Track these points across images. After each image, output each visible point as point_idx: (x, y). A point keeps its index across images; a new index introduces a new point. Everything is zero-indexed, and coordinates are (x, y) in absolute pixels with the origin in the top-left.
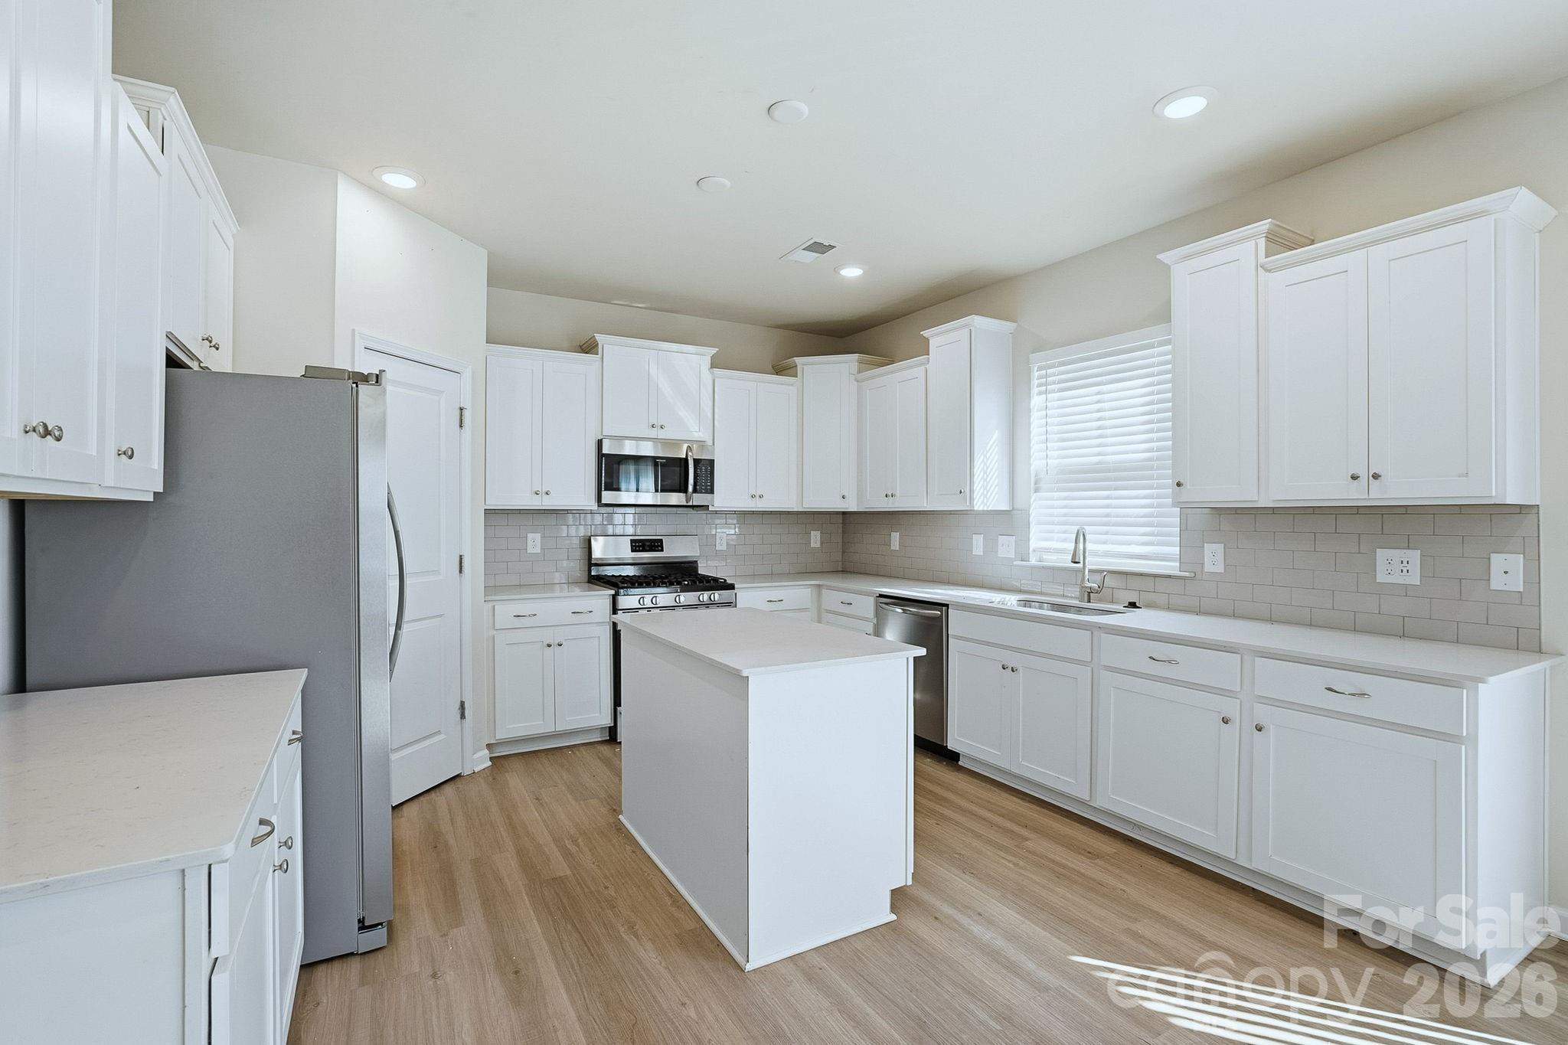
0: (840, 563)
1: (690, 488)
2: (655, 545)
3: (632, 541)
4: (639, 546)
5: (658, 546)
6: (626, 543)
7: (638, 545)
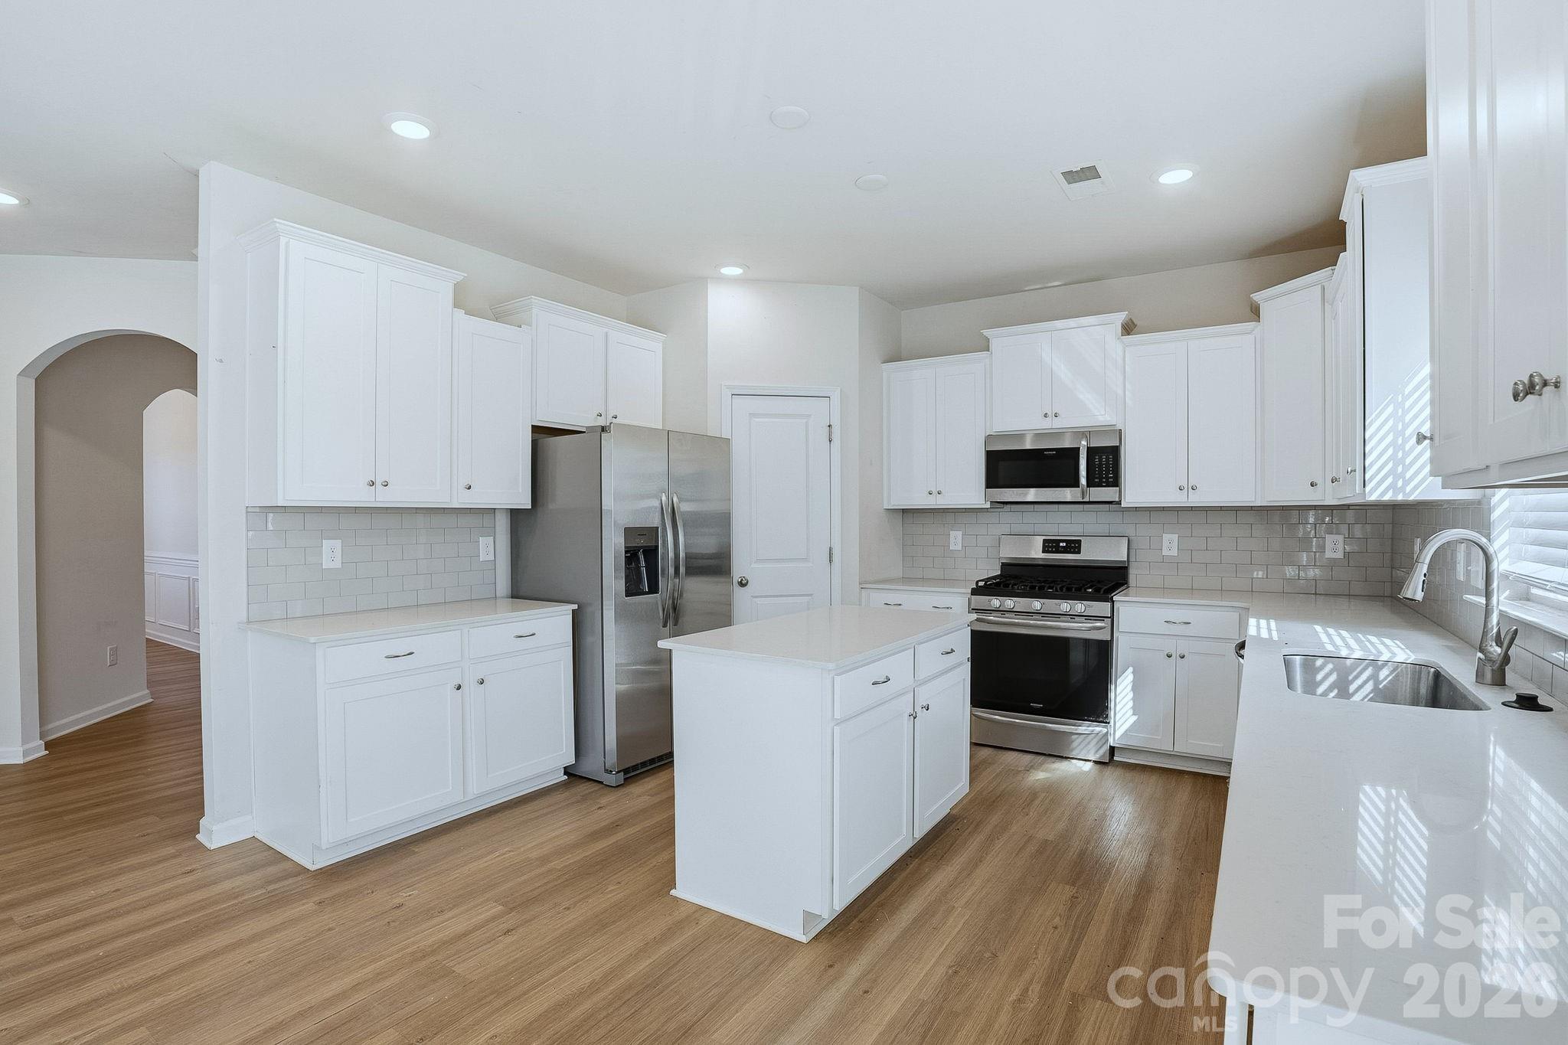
0: (1388, 585)
1: (1083, 481)
2: (1074, 546)
3: (1045, 541)
4: (1052, 547)
5: (1076, 547)
6: (1039, 542)
7: (1050, 546)
